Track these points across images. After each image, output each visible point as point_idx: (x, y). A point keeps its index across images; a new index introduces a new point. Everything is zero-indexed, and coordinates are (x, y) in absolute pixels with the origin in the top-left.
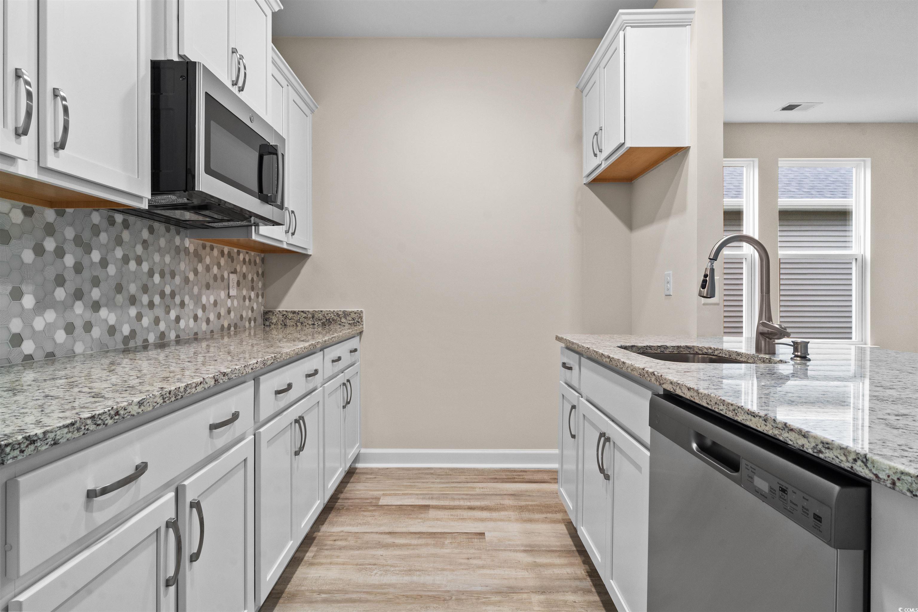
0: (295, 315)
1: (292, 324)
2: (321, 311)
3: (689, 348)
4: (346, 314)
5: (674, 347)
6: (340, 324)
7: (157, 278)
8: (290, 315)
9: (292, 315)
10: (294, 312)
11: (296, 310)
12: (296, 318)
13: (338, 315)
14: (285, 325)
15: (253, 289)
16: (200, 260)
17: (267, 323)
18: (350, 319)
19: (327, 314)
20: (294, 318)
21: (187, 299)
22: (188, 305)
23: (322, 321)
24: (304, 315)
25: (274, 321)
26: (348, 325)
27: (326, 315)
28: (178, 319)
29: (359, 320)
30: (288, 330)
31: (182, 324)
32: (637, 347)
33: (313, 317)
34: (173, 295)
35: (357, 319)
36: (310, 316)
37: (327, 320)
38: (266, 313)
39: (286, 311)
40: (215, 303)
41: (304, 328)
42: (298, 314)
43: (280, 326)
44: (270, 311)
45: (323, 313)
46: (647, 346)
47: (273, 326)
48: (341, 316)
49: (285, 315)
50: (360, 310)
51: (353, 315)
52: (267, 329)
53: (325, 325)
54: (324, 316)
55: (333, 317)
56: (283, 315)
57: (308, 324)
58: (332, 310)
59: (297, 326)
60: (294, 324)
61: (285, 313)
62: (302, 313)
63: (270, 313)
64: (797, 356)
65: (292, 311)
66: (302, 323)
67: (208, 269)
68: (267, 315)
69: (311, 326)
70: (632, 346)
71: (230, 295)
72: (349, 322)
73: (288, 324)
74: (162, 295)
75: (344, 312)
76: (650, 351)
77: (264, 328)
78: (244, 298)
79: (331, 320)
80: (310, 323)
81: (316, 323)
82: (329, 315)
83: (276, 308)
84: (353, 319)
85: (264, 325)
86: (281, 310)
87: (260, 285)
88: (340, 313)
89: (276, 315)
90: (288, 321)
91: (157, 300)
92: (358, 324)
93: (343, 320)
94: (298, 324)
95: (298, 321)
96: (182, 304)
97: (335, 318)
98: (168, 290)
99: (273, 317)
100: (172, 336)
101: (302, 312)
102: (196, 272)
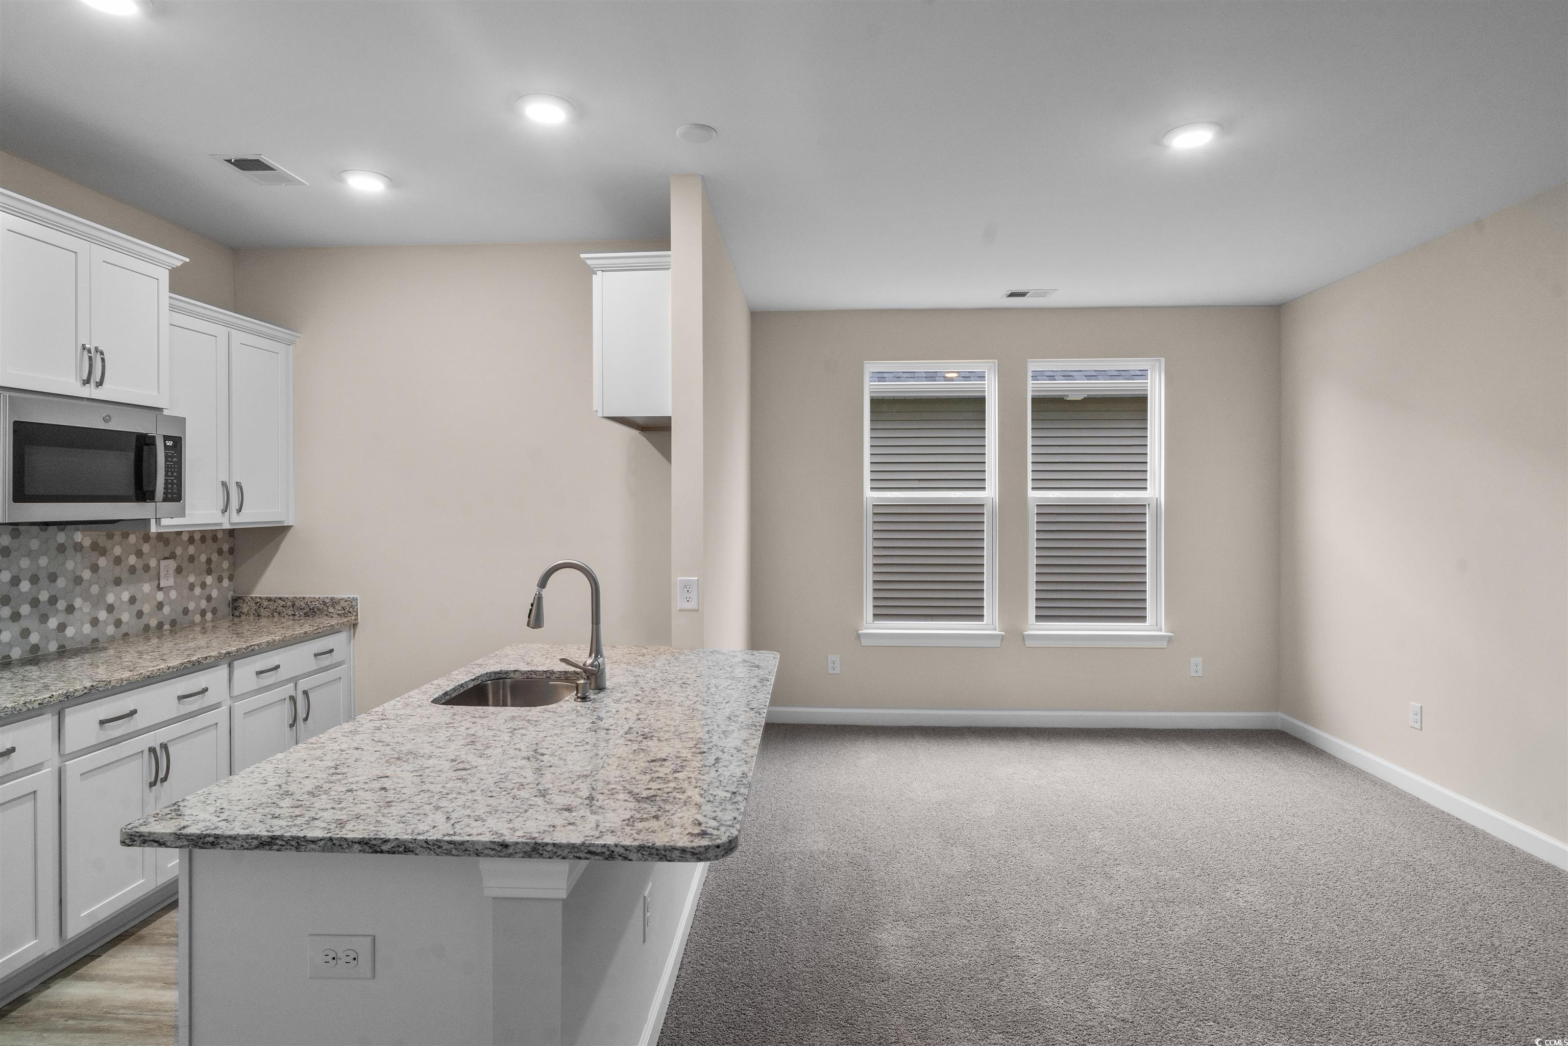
0: (270, 603)
1: (267, 614)
2: (304, 598)
3: (577, 673)
4: (334, 602)
5: (561, 672)
6: (327, 615)
7: (25, 586)
8: (265, 603)
9: (267, 603)
10: (269, 600)
11: (273, 596)
12: (273, 606)
13: (324, 603)
14: (259, 616)
15: (209, 572)
16: (103, 552)
17: (237, 613)
18: (340, 608)
19: (311, 602)
20: (270, 607)
21: (78, 602)
22: (81, 608)
23: (304, 611)
24: (282, 603)
25: (245, 610)
26: (336, 616)
27: (309, 603)
28: (62, 627)
29: (351, 610)
30: (264, 622)
31: (70, 632)
32: (520, 671)
33: (293, 606)
34: (53, 600)
35: (348, 609)
36: (289, 604)
37: (310, 609)
38: (235, 600)
39: (260, 598)
40: (133, 600)
41: (284, 620)
42: (275, 601)
43: (252, 617)
44: (240, 598)
45: (306, 601)
46: (532, 671)
47: (243, 617)
48: (328, 604)
49: (258, 603)
50: (351, 596)
51: (343, 604)
52: (236, 620)
53: (309, 616)
54: (307, 604)
55: (318, 605)
56: (256, 603)
57: (287, 614)
58: (317, 596)
59: (273, 616)
60: (270, 614)
61: (258, 600)
62: (280, 601)
63: (240, 601)
64: (578, 697)
65: (267, 598)
66: (279, 614)
67: (118, 561)
68: (235, 604)
69: (291, 617)
70: (515, 671)
71: (161, 587)
72: (338, 612)
73: (262, 614)
74: (35, 603)
75: (332, 599)
76: (534, 676)
77: (233, 619)
78: (192, 587)
79: (315, 609)
80: (290, 613)
81: (296, 613)
82: (314, 603)
83: (249, 594)
84: (343, 609)
85: (233, 615)
86: (253, 596)
87: (225, 565)
88: (327, 601)
89: (247, 603)
90: (262, 610)
91: (25, 609)
92: (349, 615)
93: (331, 610)
94: (275, 614)
95: (275, 610)
96: (70, 609)
97: (321, 607)
98: (44, 596)
99: (244, 605)
100: (53, 647)
101: (280, 599)
102: (95, 568)
